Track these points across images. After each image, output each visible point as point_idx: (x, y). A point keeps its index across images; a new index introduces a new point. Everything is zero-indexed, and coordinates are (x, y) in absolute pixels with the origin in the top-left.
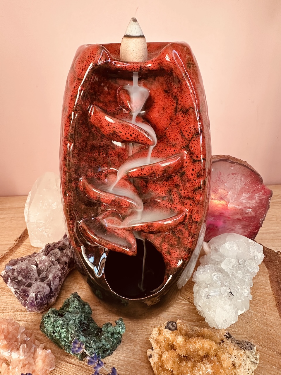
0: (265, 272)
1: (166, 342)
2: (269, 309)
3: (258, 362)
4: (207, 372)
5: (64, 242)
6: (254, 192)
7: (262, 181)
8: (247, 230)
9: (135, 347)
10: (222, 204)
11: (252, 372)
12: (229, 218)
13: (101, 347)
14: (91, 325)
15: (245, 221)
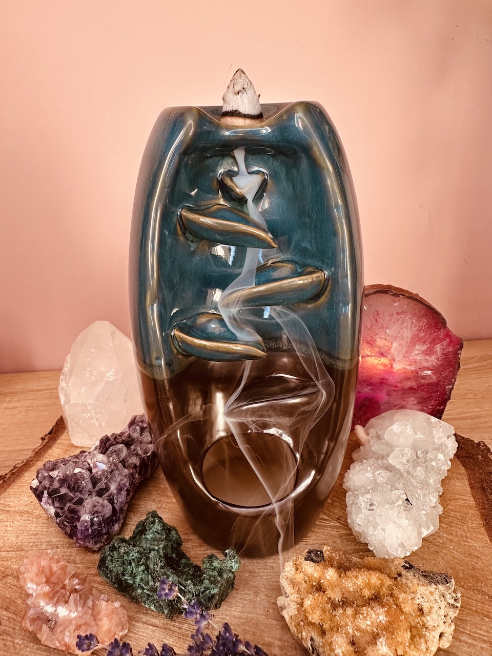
0: (460, 474)
1: (308, 582)
2: (471, 530)
3: (459, 605)
4: (378, 621)
5: (129, 434)
6: (434, 342)
7: (445, 323)
8: (425, 407)
9: (256, 596)
10: (383, 363)
11: (450, 621)
12: (396, 387)
13: (204, 591)
14: (183, 561)
15: (422, 390)
